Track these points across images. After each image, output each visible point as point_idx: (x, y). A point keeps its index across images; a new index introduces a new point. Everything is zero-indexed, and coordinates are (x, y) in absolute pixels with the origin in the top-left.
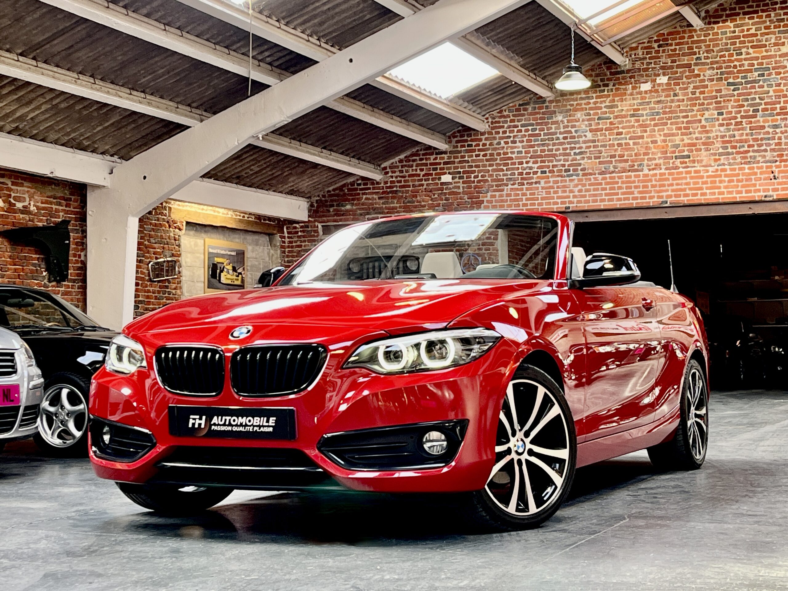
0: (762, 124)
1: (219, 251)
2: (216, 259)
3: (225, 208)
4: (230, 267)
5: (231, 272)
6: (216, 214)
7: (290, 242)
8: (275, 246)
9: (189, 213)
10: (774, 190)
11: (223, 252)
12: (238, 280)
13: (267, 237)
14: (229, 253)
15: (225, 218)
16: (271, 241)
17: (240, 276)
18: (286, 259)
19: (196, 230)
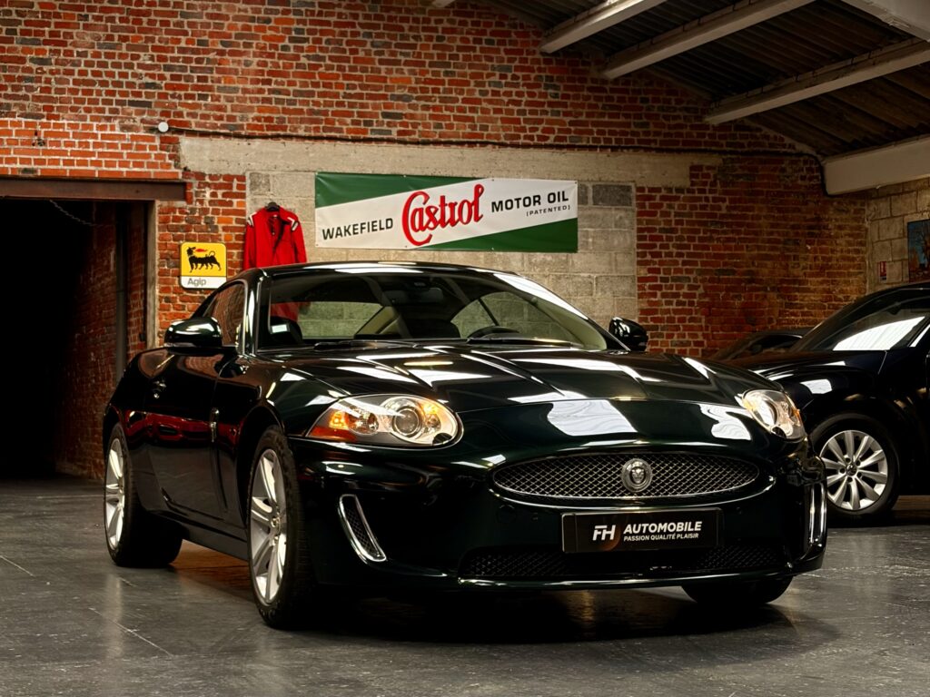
0: (21, 55)
10: (38, 162)
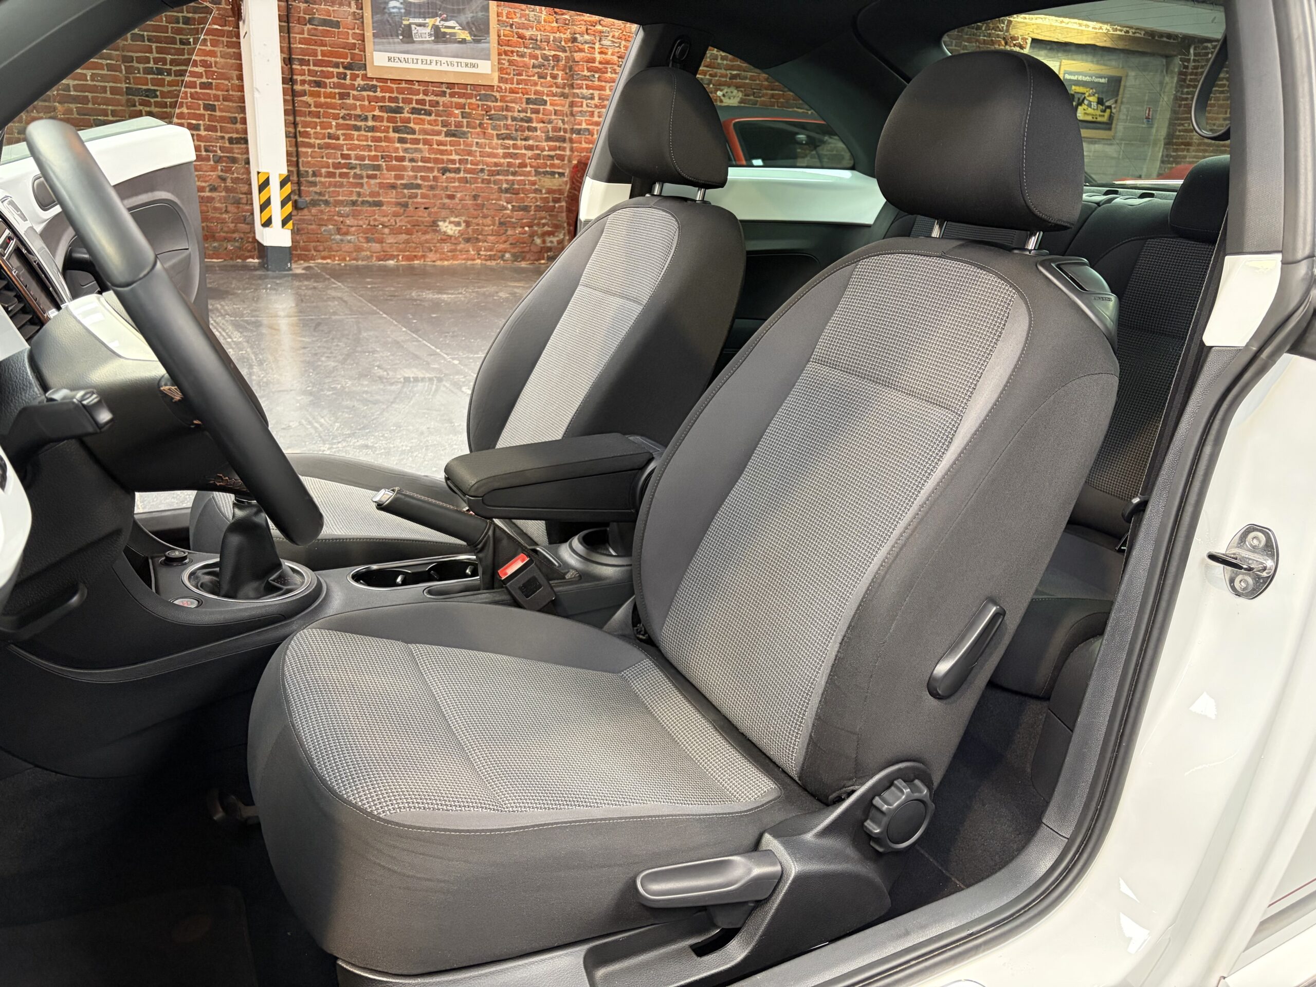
1: (1080, 78)
2: (1073, 87)
3: (1097, 21)
4: (1093, 99)
5: (1094, 105)
6: (1083, 28)
7: (1196, 68)
8: (1172, 72)
9: (1038, 26)
11: (1088, 79)
12: (1103, 116)
13: (1164, 61)
14: (1097, 80)
15: (1096, 33)
16: (1168, 65)
17: (1108, 111)
18: (1186, 90)
19: (1050, 49)
